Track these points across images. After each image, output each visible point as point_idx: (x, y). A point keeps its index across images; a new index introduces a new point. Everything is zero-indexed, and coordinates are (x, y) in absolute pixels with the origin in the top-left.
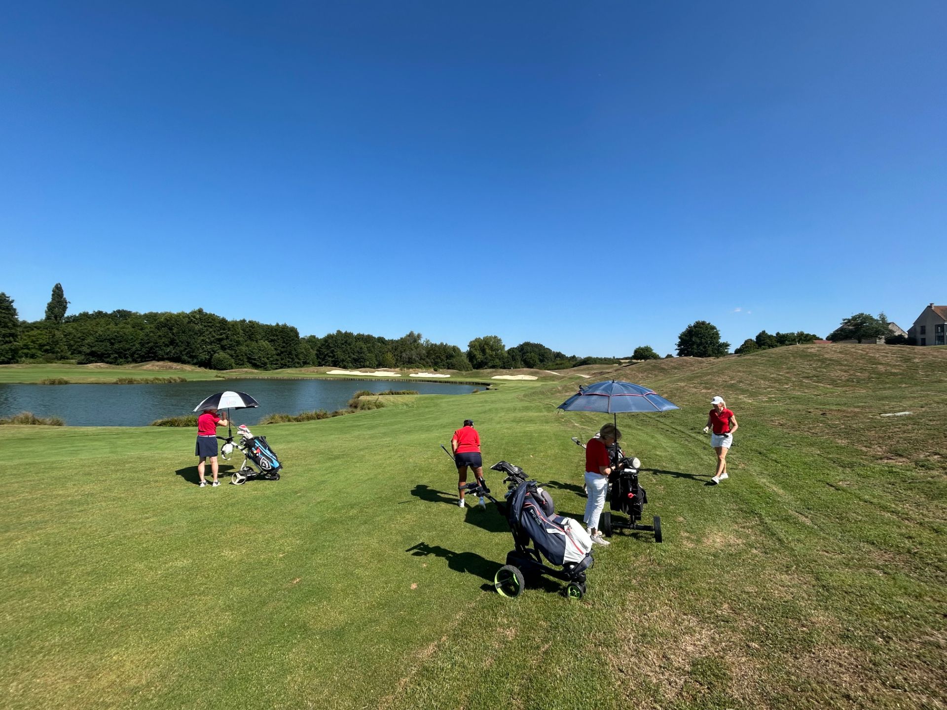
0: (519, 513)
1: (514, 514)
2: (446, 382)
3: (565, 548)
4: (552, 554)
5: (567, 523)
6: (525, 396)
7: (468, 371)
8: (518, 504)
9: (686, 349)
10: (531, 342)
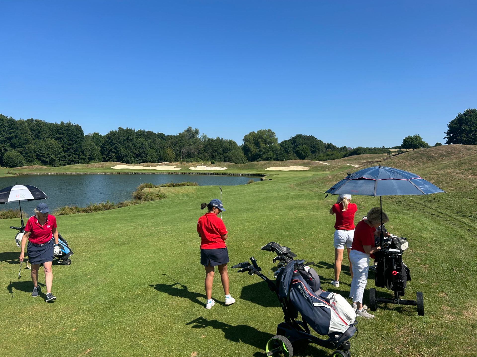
0: (287, 288)
1: (283, 290)
2: (223, 174)
3: (330, 320)
4: (318, 325)
5: (332, 298)
6: (297, 185)
7: (244, 163)
8: (286, 281)
9: (455, 137)
10: (303, 135)
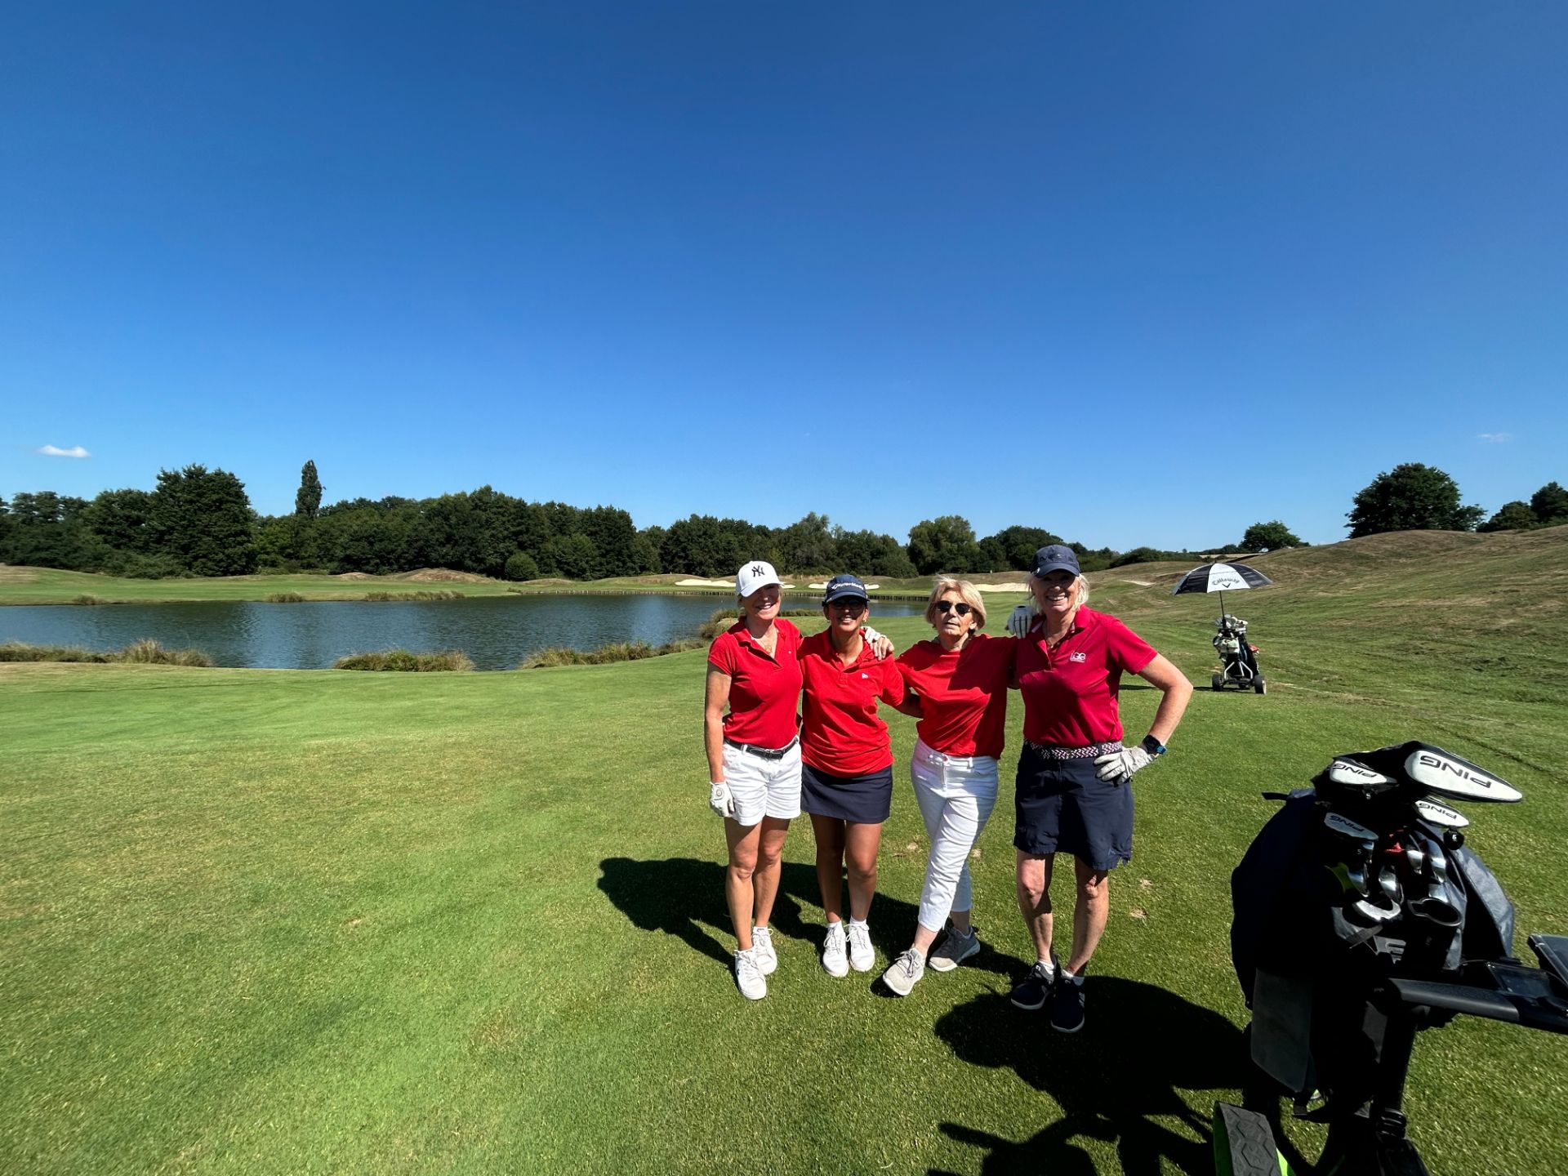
7: (910, 577)
10: (1023, 526)
